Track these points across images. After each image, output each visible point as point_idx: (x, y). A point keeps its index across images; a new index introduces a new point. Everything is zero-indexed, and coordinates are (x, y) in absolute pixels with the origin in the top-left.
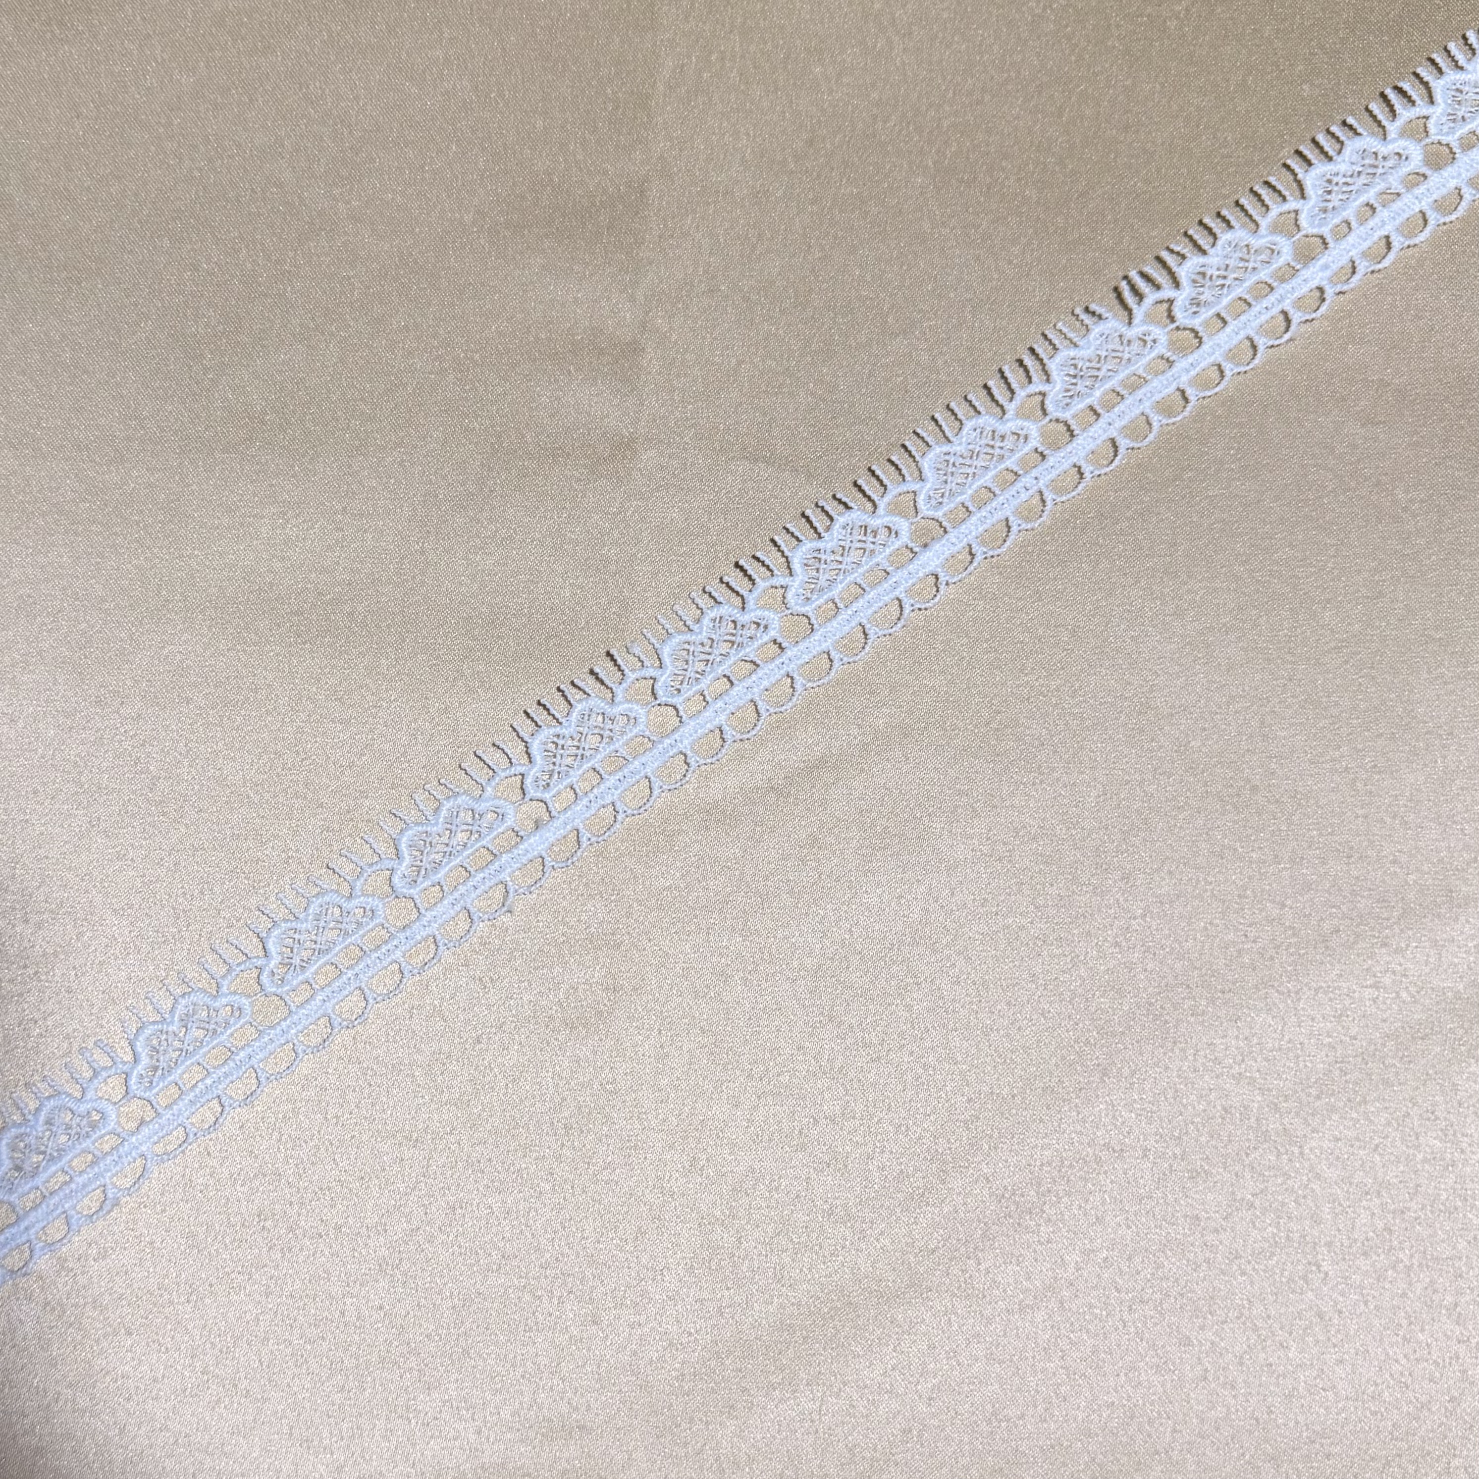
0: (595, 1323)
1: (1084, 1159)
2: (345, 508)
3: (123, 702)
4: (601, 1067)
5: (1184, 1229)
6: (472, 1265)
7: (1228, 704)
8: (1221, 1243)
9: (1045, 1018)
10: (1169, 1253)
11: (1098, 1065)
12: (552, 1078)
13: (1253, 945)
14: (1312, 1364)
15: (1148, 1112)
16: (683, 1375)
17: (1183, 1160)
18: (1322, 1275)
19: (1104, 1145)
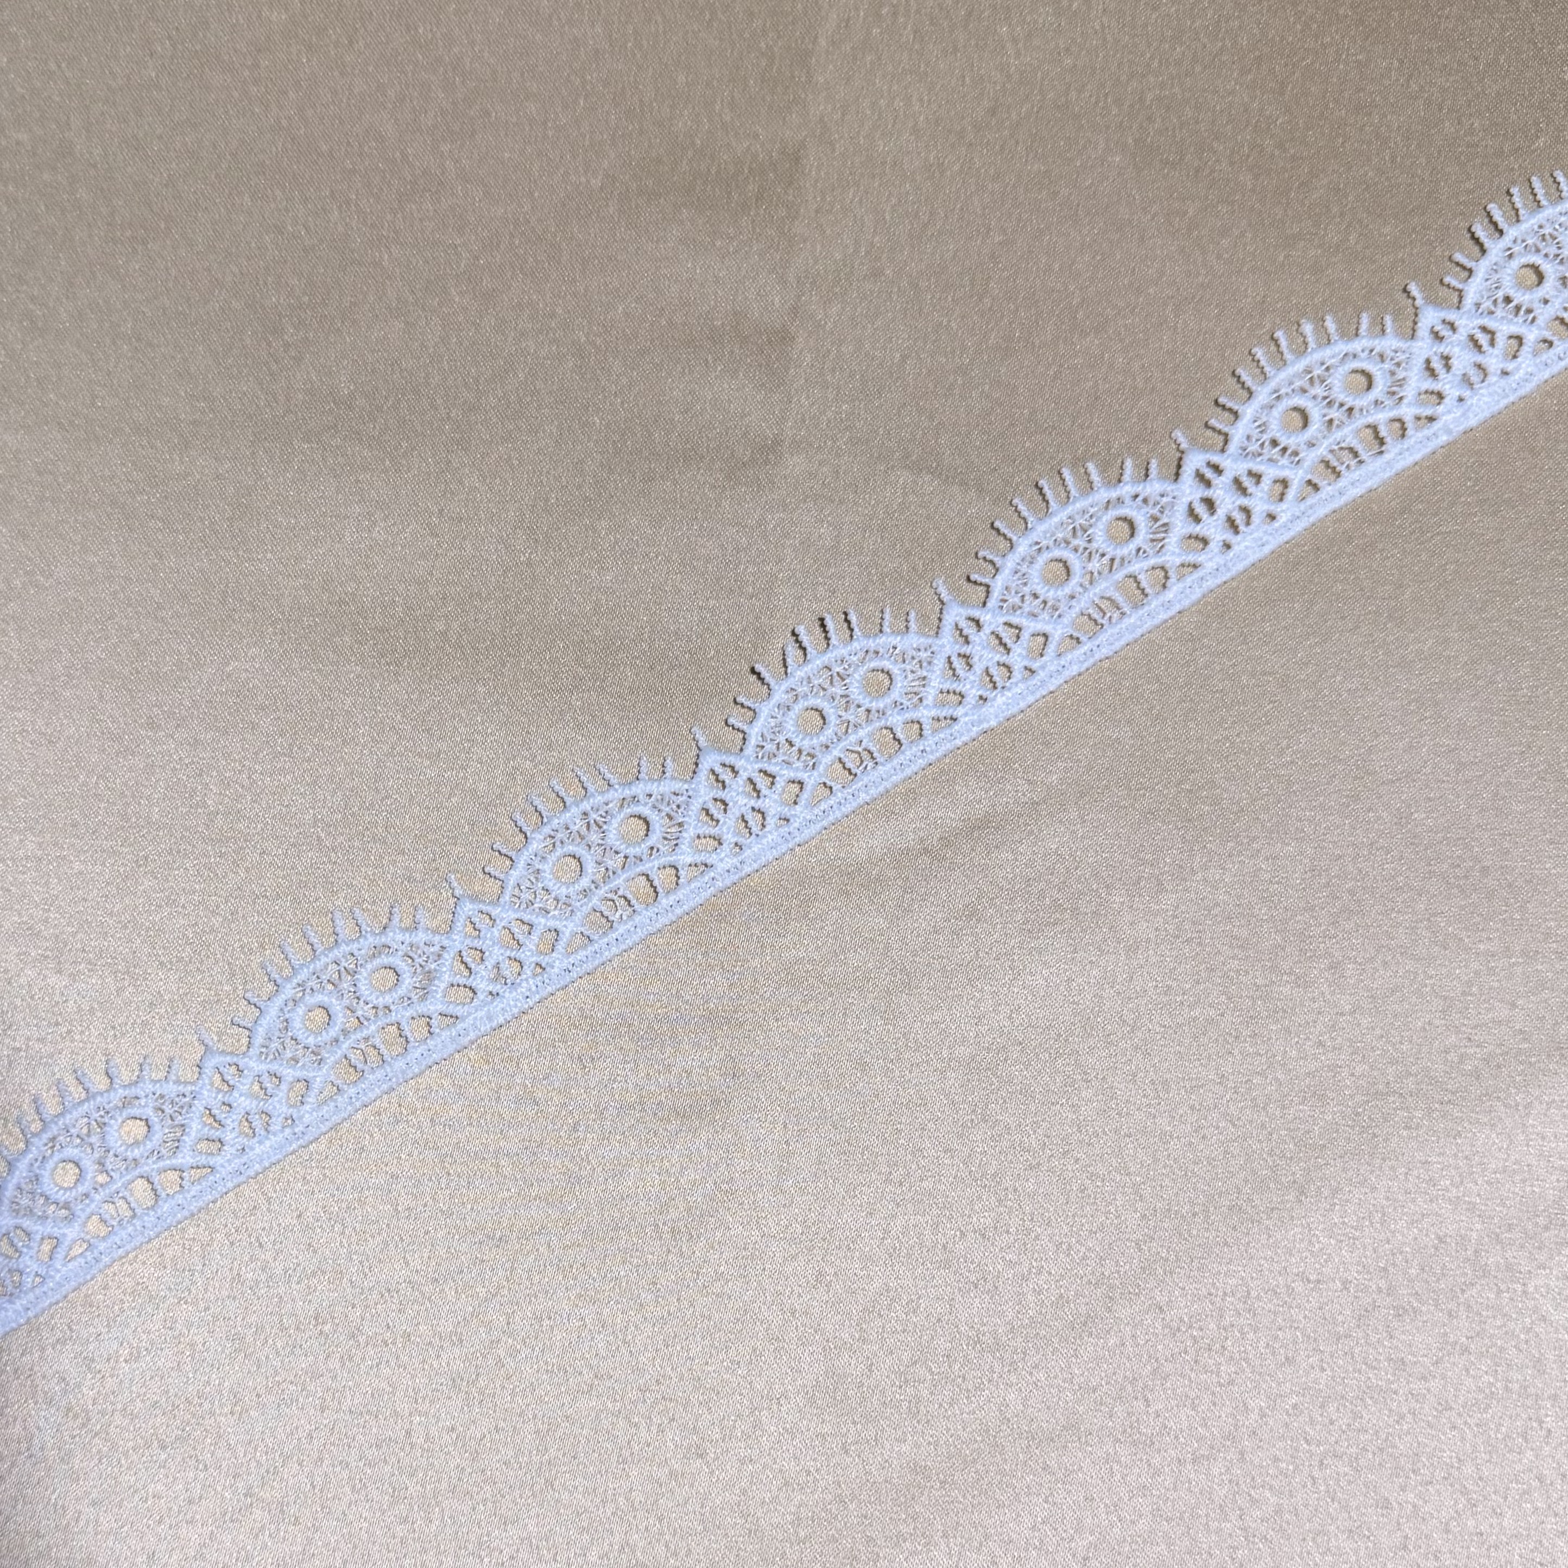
0: (701, 1456)
1: (1273, 1290)
2: (441, 511)
3: (178, 725)
4: (716, 1164)
5: (1387, 1374)
6: (560, 1385)
7: (1458, 771)
8: (1428, 1390)
9: (1234, 1125)
10: (1370, 1402)
11: (1294, 1182)
12: (659, 1174)
13: (1478, 1050)
14: (1528, 1535)
15: (1350, 1238)
16: (799, 1519)
17: (1388, 1295)
18: (1544, 1433)
19: (1298, 1275)
